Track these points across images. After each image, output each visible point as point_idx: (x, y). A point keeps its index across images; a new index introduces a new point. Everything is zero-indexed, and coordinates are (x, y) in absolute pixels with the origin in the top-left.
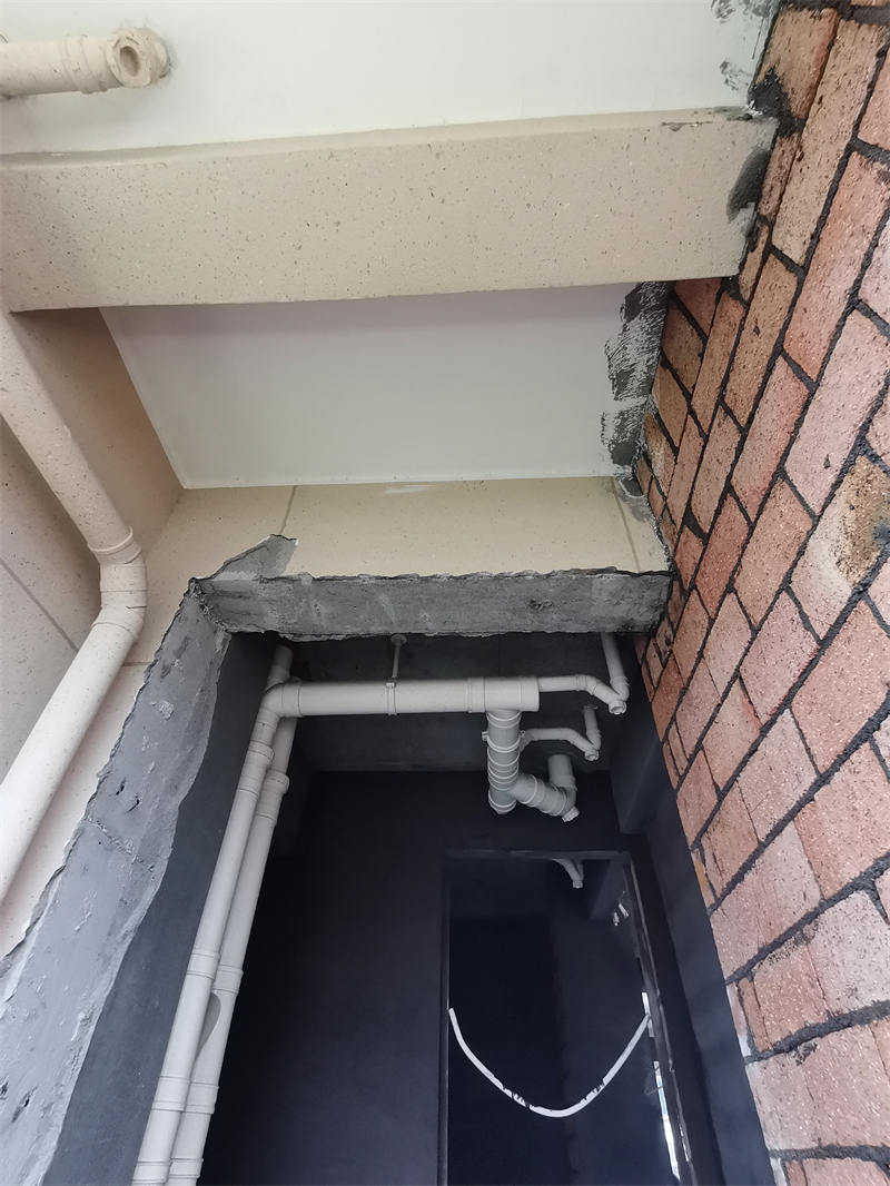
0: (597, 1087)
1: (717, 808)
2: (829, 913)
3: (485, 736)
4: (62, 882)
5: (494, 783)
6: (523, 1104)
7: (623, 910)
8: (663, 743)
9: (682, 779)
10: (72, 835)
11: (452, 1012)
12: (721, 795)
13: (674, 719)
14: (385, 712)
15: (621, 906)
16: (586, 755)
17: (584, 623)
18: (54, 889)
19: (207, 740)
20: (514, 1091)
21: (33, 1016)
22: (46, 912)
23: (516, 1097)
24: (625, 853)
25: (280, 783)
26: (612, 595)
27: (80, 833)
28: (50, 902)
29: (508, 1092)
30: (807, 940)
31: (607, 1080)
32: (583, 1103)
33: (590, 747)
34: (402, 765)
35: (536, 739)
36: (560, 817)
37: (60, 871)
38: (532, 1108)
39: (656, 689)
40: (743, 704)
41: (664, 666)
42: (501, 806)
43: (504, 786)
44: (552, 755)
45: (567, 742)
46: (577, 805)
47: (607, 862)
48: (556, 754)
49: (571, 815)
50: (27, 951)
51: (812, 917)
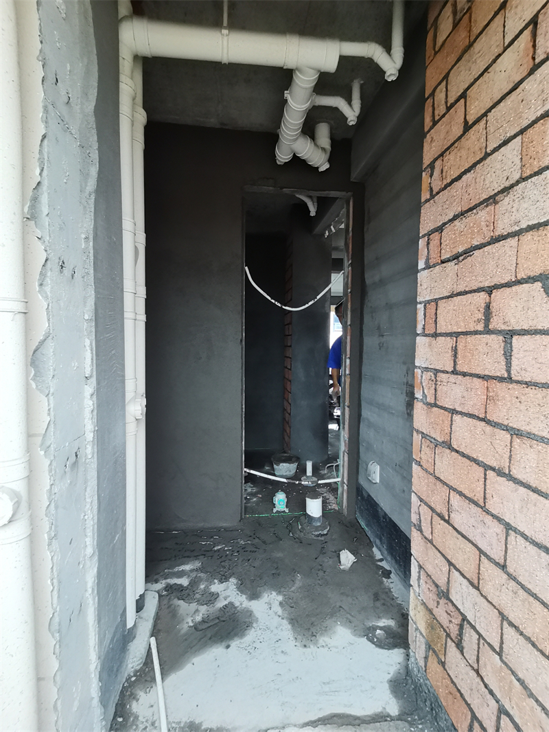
0: (314, 299)
1: (460, 138)
2: (521, 185)
3: (287, 94)
4: (48, 146)
5: (282, 135)
6: (280, 305)
7: (333, 229)
8: (428, 98)
9: (435, 123)
10: (42, 110)
11: (246, 268)
12: (467, 127)
13: (446, 77)
14: (218, 61)
15: (332, 227)
16: (349, 120)
18: (46, 150)
19: (96, 57)
20: (276, 301)
21: (61, 228)
22: (46, 164)
23: (276, 303)
24: (350, 194)
25: (142, 117)
27: (46, 109)
28: (46, 158)
29: (273, 301)
30: (496, 203)
31: (318, 297)
32: (307, 306)
33: (351, 113)
34: (212, 122)
35: (317, 104)
36: (318, 168)
37: (44, 137)
38: (283, 307)
39: (436, 53)
40: (526, 49)
41: (456, 25)
42: (283, 156)
43: (290, 140)
44: (319, 122)
45: (336, 109)
46: (330, 161)
47: (335, 199)
48: (322, 122)
49: (323, 168)
50: (45, 187)
51: (506, 190)
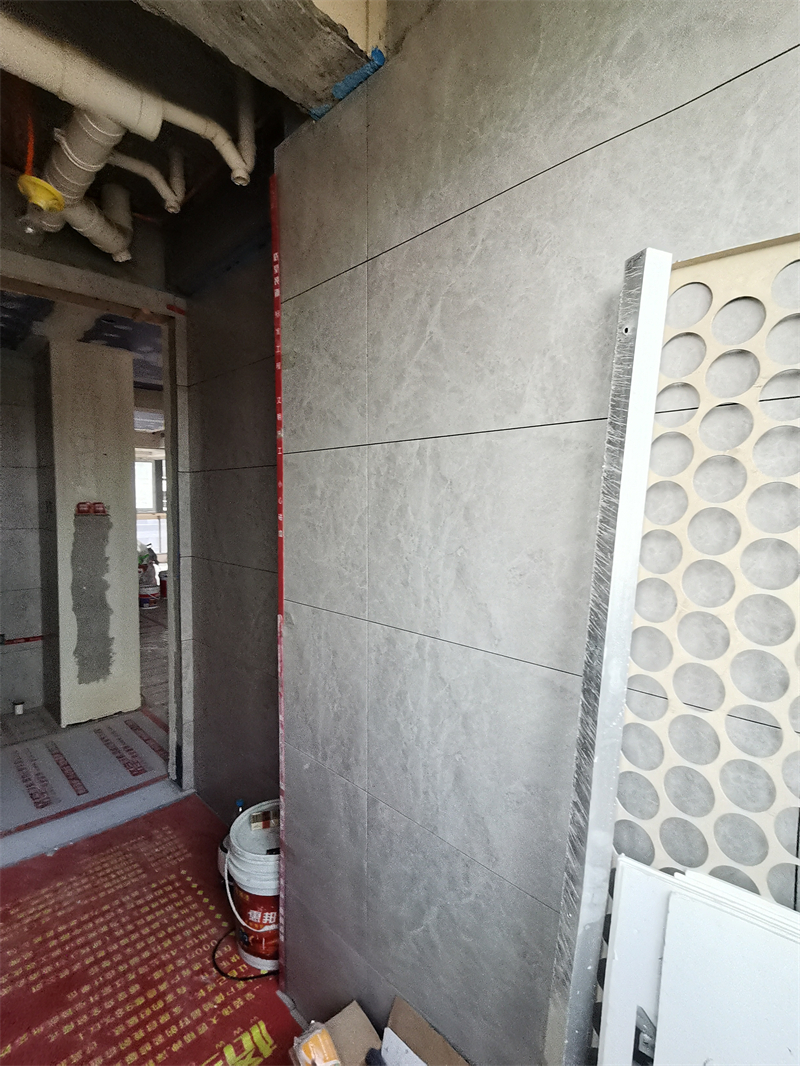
3: (59, 135)
16: (168, 204)
17: (275, 74)
26: (325, 62)
33: (172, 197)
35: (115, 164)
45: (146, 181)
49: (123, 257)
